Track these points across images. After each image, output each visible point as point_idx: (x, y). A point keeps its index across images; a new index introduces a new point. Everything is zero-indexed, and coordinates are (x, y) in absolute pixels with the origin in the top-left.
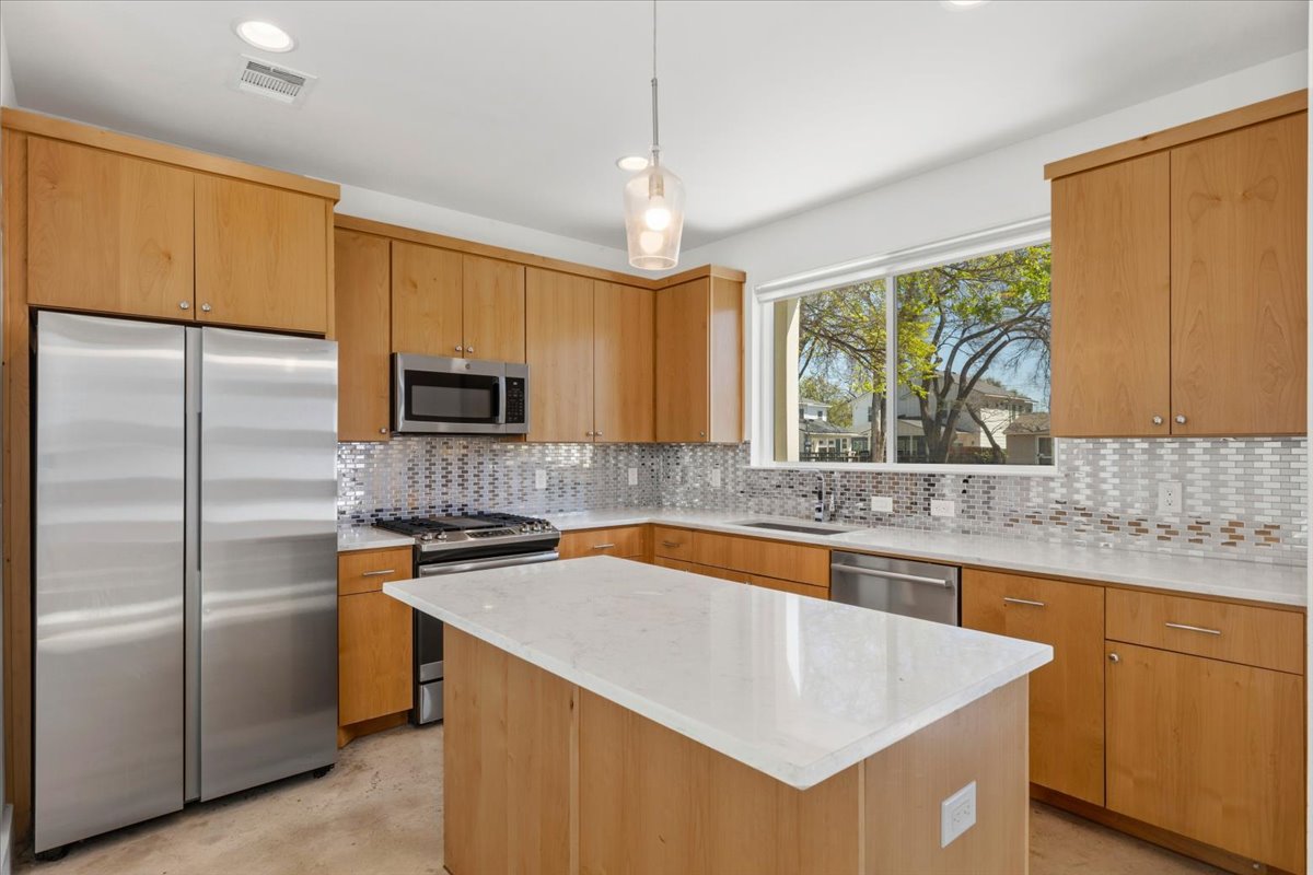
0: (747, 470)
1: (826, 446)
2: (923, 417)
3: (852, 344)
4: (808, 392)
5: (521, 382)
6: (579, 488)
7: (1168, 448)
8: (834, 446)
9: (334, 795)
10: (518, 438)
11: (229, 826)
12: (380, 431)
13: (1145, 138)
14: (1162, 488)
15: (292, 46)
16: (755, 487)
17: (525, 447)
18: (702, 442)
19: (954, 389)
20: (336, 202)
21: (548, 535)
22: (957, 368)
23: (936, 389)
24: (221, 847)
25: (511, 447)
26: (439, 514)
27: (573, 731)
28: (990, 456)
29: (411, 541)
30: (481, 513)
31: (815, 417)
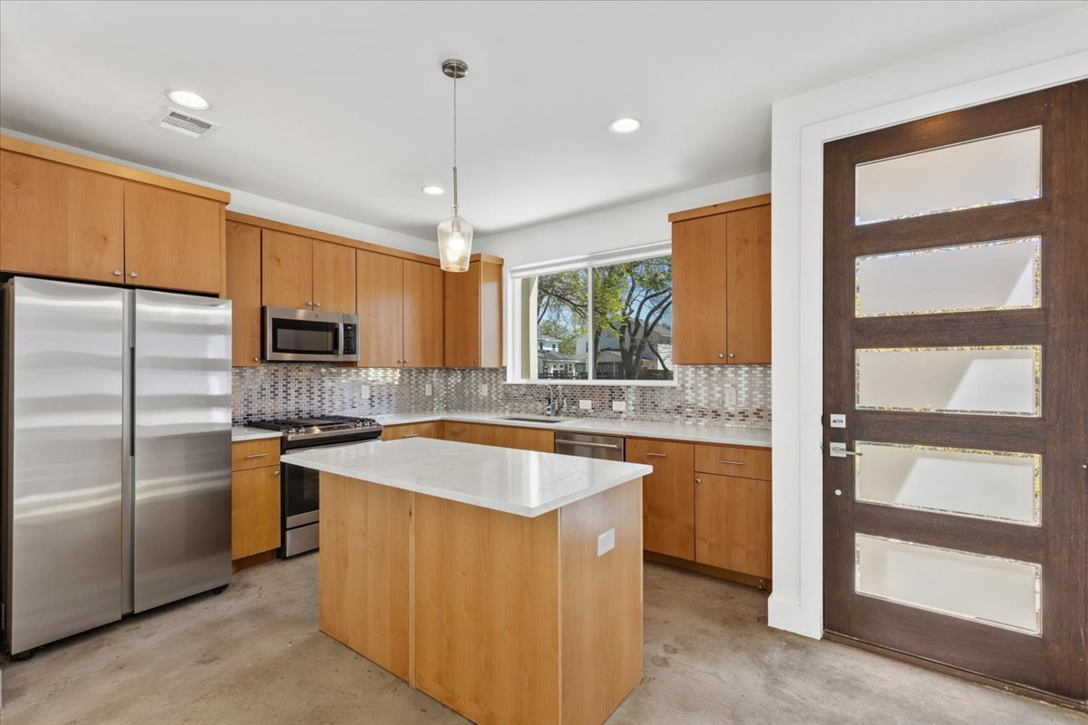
0: (505, 385)
1: (558, 369)
2: (622, 350)
3: (574, 302)
4: (546, 331)
5: (354, 327)
6: (391, 398)
7: (730, 371)
8: (563, 369)
9: (232, 602)
10: (352, 364)
11: (158, 627)
12: (254, 360)
13: (715, 206)
14: (727, 391)
15: (208, 107)
16: (511, 396)
17: (354, 370)
18: (477, 368)
19: (641, 331)
20: (227, 204)
21: (374, 428)
22: (643, 317)
23: (629, 331)
24: (152, 641)
25: (344, 370)
26: (293, 417)
27: (412, 528)
28: (662, 376)
29: (280, 434)
30: (323, 416)
31: (551, 349)
